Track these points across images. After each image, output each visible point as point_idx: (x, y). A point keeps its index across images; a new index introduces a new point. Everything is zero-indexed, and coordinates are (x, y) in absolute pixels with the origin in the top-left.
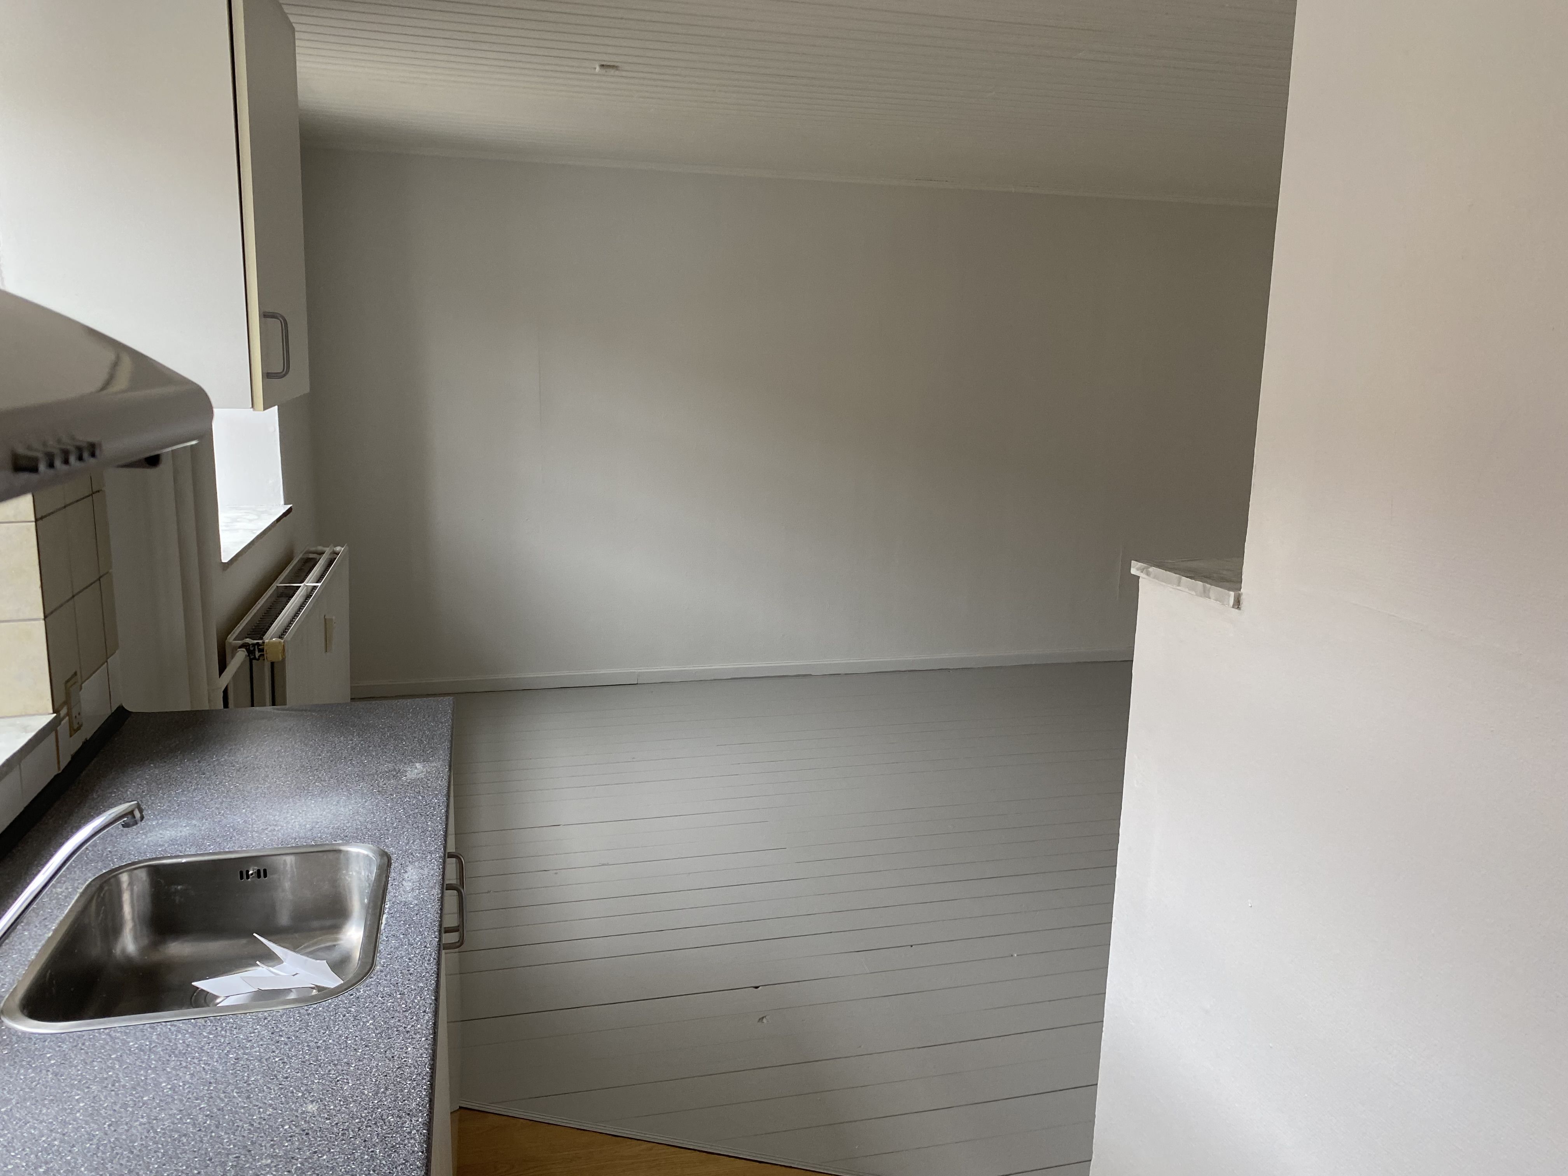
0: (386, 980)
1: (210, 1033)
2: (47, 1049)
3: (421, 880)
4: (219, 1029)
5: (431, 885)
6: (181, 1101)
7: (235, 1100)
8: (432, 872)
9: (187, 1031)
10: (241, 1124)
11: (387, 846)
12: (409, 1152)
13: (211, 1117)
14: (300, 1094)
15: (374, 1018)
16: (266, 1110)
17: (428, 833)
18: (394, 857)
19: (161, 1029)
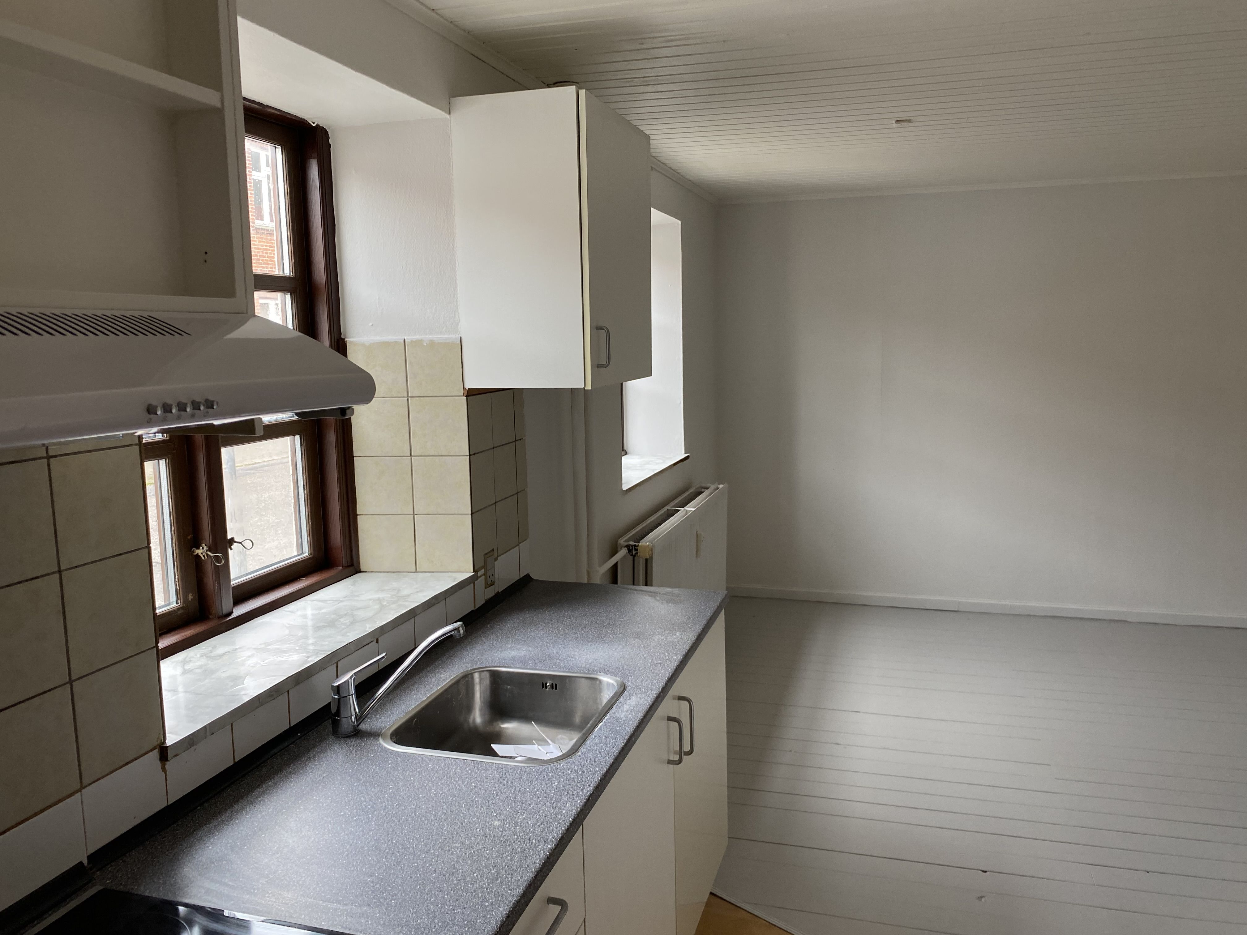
0: (579, 762)
1: (470, 770)
2: (391, 759)
3: (636, 706)
4: (476, 768)
5: (640, 710)
6: (436, 801)
7: (462, 809)
8: (645, 702)
9: (460, 765)
10: (457, 822)
11: (628, 681)
12: (532, 862)
13: (445, 814)
14: (495, 814)
15: (558, 783)
16: (474, 818)
17: (658, 677)
18: (627, 689)
19: (448, 761)
